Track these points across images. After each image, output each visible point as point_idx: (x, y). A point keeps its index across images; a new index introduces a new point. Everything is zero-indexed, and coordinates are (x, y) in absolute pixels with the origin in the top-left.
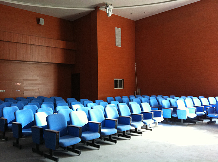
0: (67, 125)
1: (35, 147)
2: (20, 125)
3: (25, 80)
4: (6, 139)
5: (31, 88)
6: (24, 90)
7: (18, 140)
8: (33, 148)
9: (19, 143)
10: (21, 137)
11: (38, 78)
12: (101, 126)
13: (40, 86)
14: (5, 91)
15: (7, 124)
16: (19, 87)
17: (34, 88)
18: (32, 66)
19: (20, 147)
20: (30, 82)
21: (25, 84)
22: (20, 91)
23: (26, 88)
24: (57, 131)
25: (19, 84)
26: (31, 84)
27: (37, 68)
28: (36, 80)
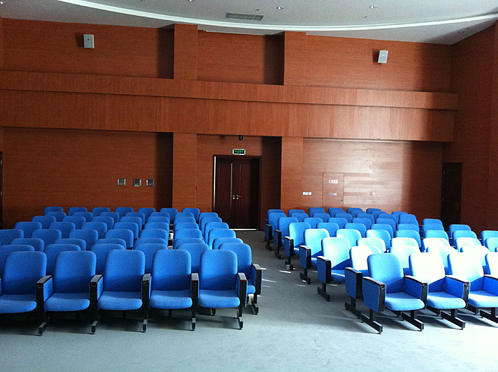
0: (402, 276)
1: (350, 303)
2: (329, 263)
3: (345, 174)
4: (309, 282)
5: (356, 190)
6: (344, 194)
7: (324, 286)
8: (346, 303)
9: (327, 291)
10: (330, 283)
11: (371, 171)
12: (469, 288)
13: (374, 186)
14: (310, 193)
15: (310, 257)
16: (335, 188)
17: (363, 190)
18: (361, 146)
19: (328, 298)
20: (355, 179)
21: (345, 183)
22: (336, 194)
23: (347, 190)
24: (381, 283)
25: (335, 182)
26: (357, 182)
27: (369, 151)
28: (368, 175)
